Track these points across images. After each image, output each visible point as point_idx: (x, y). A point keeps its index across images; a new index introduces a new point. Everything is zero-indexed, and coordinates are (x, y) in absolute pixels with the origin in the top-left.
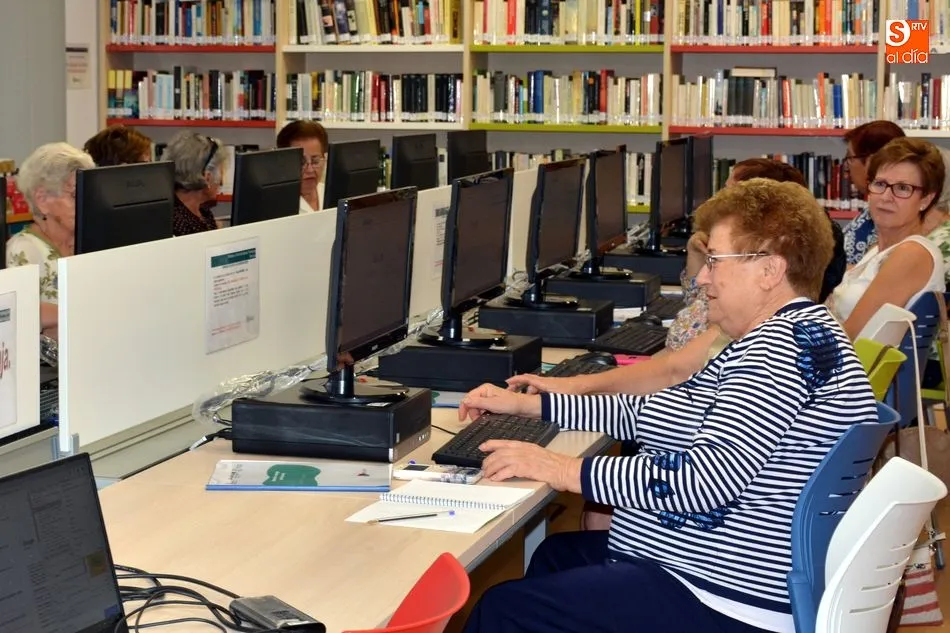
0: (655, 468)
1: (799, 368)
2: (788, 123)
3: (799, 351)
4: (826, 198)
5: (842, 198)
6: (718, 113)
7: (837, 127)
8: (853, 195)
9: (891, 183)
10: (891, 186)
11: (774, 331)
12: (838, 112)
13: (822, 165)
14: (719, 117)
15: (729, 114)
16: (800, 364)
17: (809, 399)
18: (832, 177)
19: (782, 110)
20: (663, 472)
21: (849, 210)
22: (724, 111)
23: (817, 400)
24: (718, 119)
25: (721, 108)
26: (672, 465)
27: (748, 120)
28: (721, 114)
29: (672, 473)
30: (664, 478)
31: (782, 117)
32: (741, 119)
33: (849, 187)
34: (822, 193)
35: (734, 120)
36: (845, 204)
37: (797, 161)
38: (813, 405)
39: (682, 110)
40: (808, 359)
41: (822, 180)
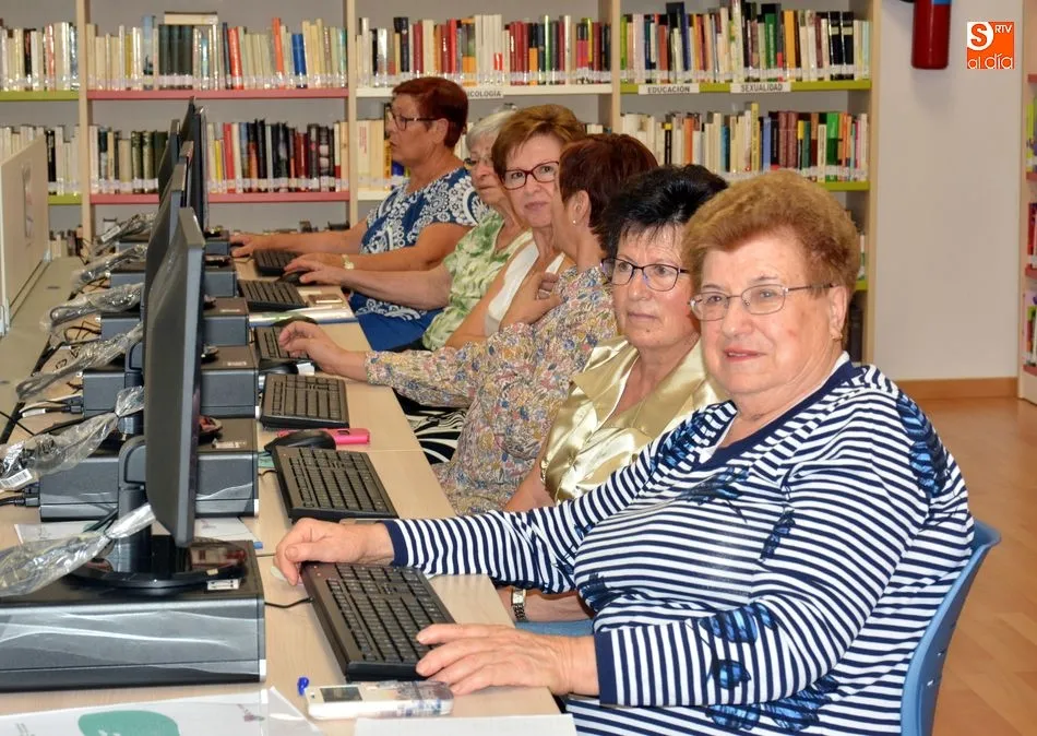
0: (719, 642)
1: (916, 472)
2: (237, 81)
3: (911, 443)
4: (289, 176)
5: (309, 175)
6: (148, 72)
7: (299, 87)
8: (323, 171)
9: (530, 168)
10: (531, 172)
11: (870, 410)
12: (300, 66)
13: (281, 135)
14: (148, 77)
15: (161, 73)
16: (915, 465)
17: (928, 516)
18: (295, 149)
19: (229, 66)
20: (733, 647)
21: (319, 190)
22: (156, 69)
23: (937, 516)
24: (149, 80)
25: (151, 66)
26: (744, 634)
27: (187, 80)
28: (151, 73)
29: (746, 647)
30: (735, 656)
31: (229, 76)
32: (177, 80)
33: (318, 162)
34: (284, 170)
35: (167, 80)
36: (314, 183)
37: (251, 130)
38: (933, 523)
39: (100, 70)
40: (925, 457)
41: (283, 154)
